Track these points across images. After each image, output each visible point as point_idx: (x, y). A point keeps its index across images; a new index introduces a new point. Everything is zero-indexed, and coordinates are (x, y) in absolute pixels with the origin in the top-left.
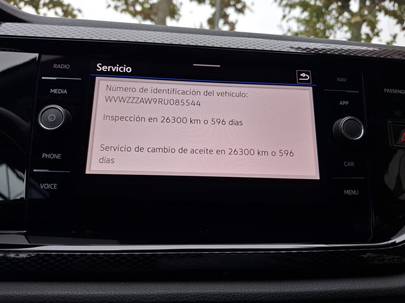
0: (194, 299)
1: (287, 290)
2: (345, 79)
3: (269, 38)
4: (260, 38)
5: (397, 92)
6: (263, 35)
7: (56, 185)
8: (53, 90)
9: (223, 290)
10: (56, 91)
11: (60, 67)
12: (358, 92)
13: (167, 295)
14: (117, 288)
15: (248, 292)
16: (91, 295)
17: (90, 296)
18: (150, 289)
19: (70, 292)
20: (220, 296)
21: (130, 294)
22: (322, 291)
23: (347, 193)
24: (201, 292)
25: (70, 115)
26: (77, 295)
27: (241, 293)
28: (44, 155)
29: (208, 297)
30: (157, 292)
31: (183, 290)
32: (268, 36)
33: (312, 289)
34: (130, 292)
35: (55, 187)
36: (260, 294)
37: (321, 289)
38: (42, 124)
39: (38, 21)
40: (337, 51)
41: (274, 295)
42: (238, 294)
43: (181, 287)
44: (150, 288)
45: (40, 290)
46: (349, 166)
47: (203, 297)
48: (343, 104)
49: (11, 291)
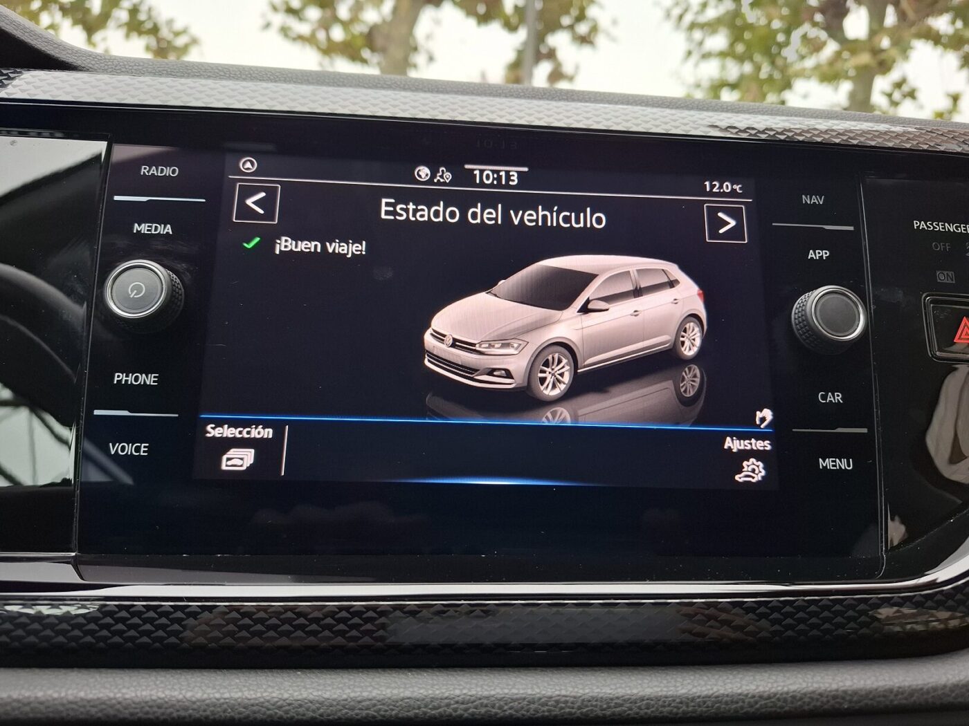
0: (466, 710)
1: (683, 688)
2: (821, 200)
3: (643, 104)
4: (622, 103)
5: (944, 228)
6: (628, 98)
7: (145, 447)
8: (139, 226)
9: (532, 688)
10: (147, 228)
11: (155, 172)
12: (851, 228)
13: (402, 699)
14: (286, 683)
15: (590, 694)
16: (225, 699)
17: (222, 701)
18: (361, 687)
19: (176, 693)
20: (525, 703)
21: (317, 698)
22: (764, 692)
23: (824, 465)
24: (480, 693)
25: (178, 284)
26: (194, 699)
27: (575, 697)
28: (119, 377)
29: (497, 705)
30: (379, 692)
31: (437, 689)
32: (639, 100)
33: (741, 687)
34: (315, 693)
35: (144, 452)
36: (618, 698)
37: (761, 689)
38: (115, 304)
40: (800, 133)
41: (652, 700)
42: (568, 699)
43: (435, 682)
44: (362, 685)
45: (106, 688)
46: (831, 401)
47: (486, 706)
48: (816, 256)
49: (41, 690)
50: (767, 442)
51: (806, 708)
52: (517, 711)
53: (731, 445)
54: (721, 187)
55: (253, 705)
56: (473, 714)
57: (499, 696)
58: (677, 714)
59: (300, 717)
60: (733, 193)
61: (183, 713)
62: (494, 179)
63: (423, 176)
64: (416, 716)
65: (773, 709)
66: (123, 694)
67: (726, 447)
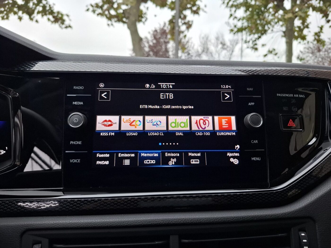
0: (164, 222)
1: (216, 216)
2: (252, 89)
5: (285, 96)
7: (79, 160)
8: (74, 103)
9: (179, 217)
10: (76, 103)
11: (78, 88)
12: (260, 96)
13: (148, 220)
14: (120, 217)
15: (193, 218)
17: (105, 222)
18: (138, 218)
19: (93, 221)
20: (177, 220)
21: (127, 220)
22: (235, 216)
23: (253, 159)
24: (167, 218)
25: (86, 118)
26: (98, 222)
27: (189, 218)
28: (71, 142)
29: (171, 221)
30: (142, 219)
31: (156, 218)
33: (230, 215)
35: (79, 161)
36: (200, 218)
37: (235, 215)
38: (71, 124)
39: (61, 58)
41: (208, 219)
43: (156, 216)
45: (76, 220)
46: (255, 143)
47: (168, 221)
48: (250, 104)
49: (61, 221)
50: (238, 154)
51: (246, 220)
52: (175, 222)
53: (229, 155)
54: (225, 87)
55: (112, 223)
56: (165, 223)
57: (171, 219)
58: (214, 222)
59: (124, 225)
60: (229, 88)
61: (95, 225)
62: (166, 87)
63: (147, 86)
64: (152, 224)
65: (238, 220)
66: (81, 221)
67: (227, 155)
